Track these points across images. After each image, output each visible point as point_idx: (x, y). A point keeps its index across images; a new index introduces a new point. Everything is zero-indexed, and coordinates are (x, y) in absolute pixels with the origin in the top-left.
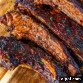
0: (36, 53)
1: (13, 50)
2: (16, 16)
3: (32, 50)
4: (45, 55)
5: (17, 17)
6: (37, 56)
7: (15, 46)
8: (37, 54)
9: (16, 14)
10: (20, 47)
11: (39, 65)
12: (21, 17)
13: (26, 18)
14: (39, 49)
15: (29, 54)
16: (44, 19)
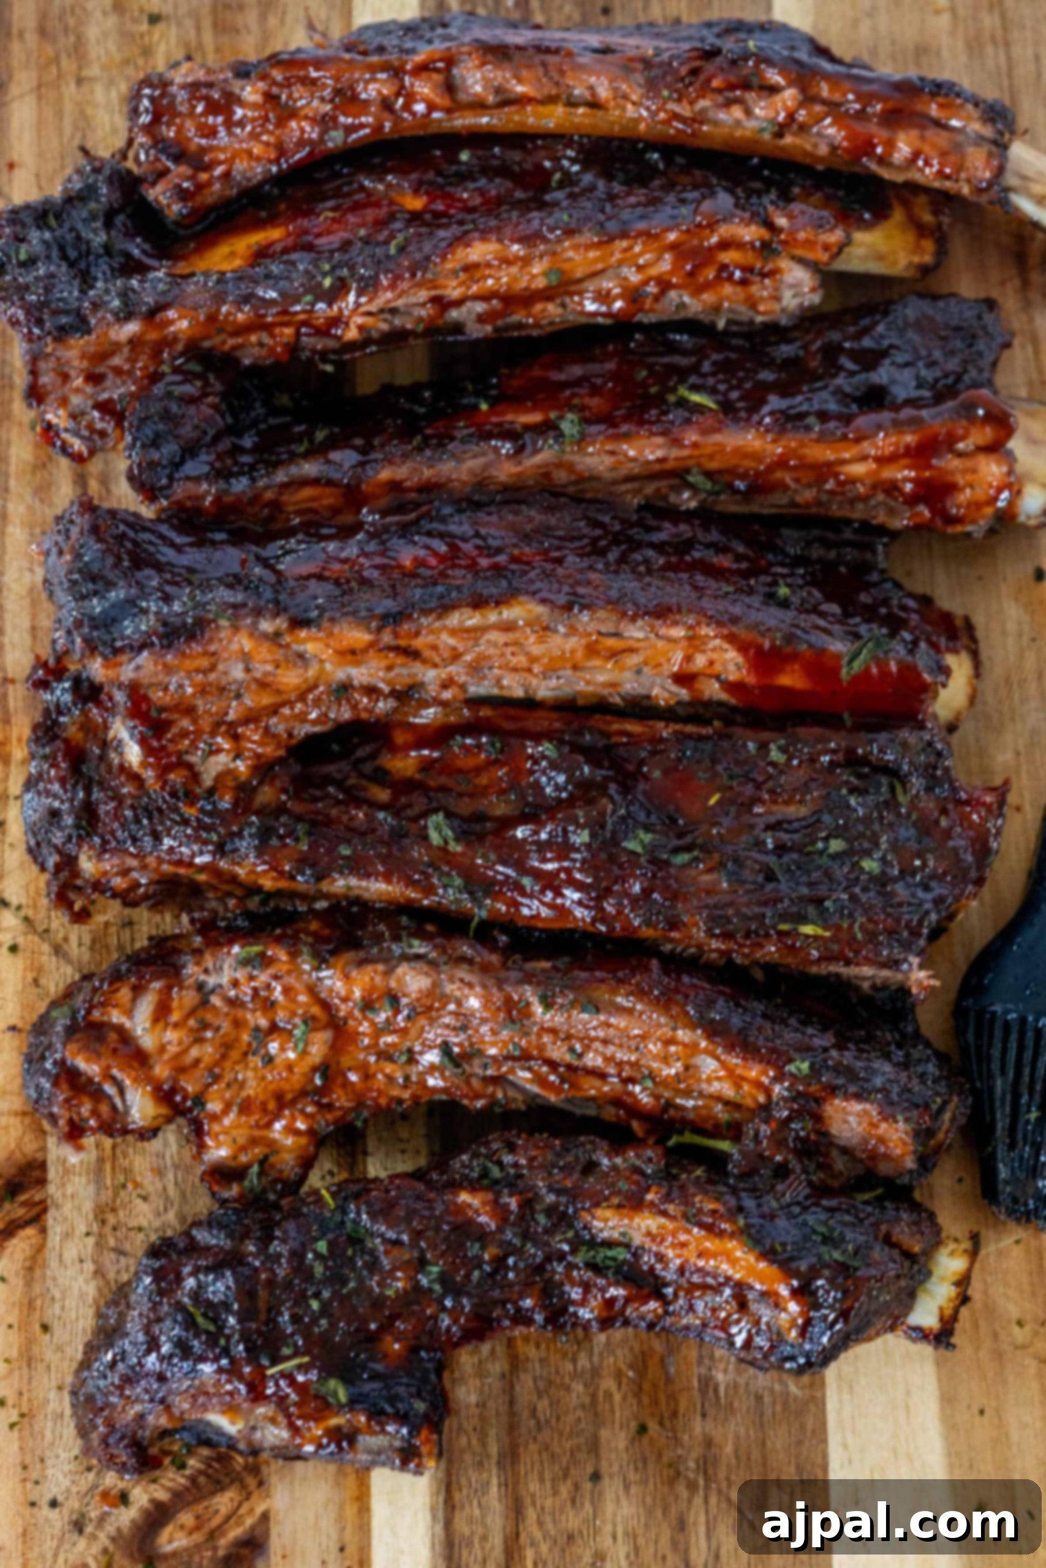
0: (513, 1203)
1: (325, 1311)
2: (145, 1007)
3: (464, 1197)
4: (590, 1167)
5: (161, 1013)
6: (542, 1219)
7: (319, 1269)
8: (528, 1204)
9: (138, 990)
10: (356, 1241)
11: (601, 1282)
12: (200, 987)
13: (240, 975)
14: (512, 1148)
15: (473, 1249)
16: (387, 878)
